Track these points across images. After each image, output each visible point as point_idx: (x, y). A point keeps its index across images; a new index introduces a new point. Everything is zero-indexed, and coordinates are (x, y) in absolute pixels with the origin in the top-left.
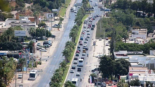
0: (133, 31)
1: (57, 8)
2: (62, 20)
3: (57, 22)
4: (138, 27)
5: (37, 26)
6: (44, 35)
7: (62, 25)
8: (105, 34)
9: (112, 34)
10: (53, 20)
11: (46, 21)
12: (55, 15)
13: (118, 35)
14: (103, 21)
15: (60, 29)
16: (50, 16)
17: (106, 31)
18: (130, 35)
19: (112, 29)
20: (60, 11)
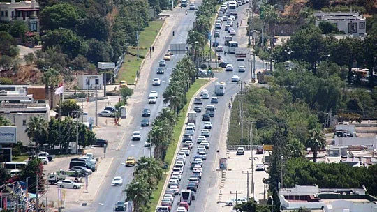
0: (339, 127)
1: (114, 60)
2: (126, 93)
3: (113, 101)
4: (353, 115)
5: (53, 114)
6: (73, 140)
7: (129, 109)
8: (252, 134)
9: (275, 135)
10: (101, 94)
11: (81, 97)
12: (109, 79)
13: (293, 139)
14: (250, 97)
15: (121, 121)
16: (92, 81)
17: (259, 125)
18: (329, 140)
19: (277, 120)
20: (123, 68)
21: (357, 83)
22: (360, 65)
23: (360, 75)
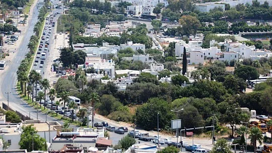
0: (88, 26)
1: (22, 7)
2: (26, 16)
3: (22, 19)
4: (92, 23)
5: (5, 22)
6: (11, 30)
7: (27, 21)
8: (64, 29)
9: (71, 29)
10: (19, 17)
11: (13, 17)
12: (21, 12)
13: (76, 30)
14: (63, 18)
15: (25, 25)
16: (16, 13)
17: (66, 26)
18: (86, 30)
19: (71, 24)
20: (25, 9)
21: (93, 14)
22: (94, 8)
23: (94, 11)
